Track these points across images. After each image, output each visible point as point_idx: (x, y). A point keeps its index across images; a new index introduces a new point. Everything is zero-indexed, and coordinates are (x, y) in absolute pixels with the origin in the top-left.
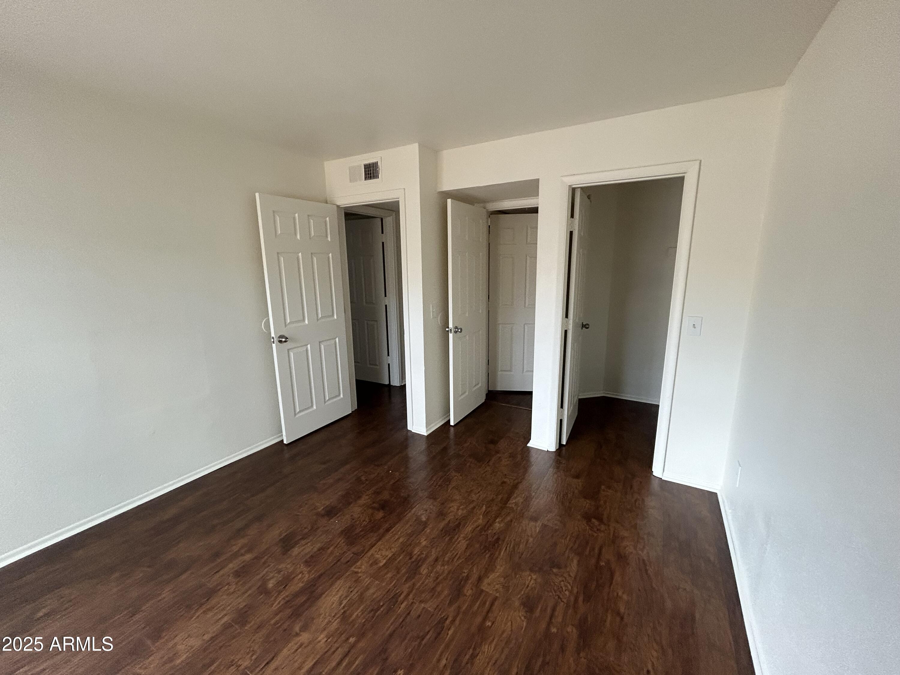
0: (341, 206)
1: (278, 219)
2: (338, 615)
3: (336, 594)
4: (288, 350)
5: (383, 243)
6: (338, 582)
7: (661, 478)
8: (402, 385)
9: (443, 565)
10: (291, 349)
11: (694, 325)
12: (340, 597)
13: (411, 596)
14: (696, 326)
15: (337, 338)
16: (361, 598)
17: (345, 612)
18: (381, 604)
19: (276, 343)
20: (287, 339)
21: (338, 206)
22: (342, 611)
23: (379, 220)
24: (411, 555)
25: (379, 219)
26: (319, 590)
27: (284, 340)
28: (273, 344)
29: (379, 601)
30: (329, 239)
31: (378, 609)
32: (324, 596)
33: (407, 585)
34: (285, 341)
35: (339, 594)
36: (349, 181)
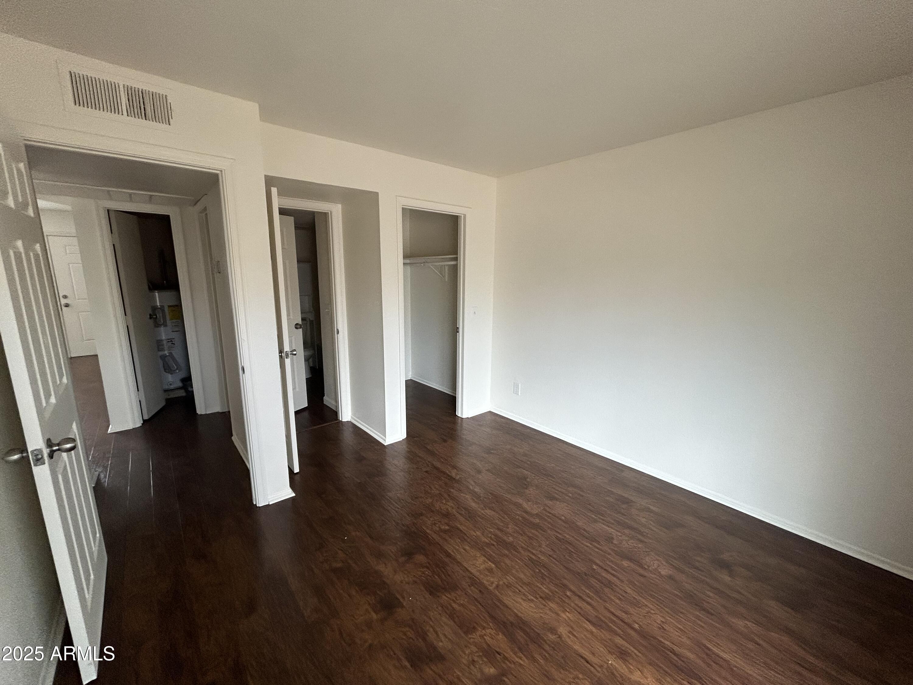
2: (544, 602)
3: (521, 604)
6: (506, 602)
9: (508, 528)
11: (475, 312)
12: (524, 600)
13: (534, 552)
16: (528, 584)
17: (541, 597)
18: (538, 571)
21: (25, 140)
22: (540, 599)
24: (488, 545)
26: (511, 619)
29: (534, 572)
30: (32, 213)
31: (542, 574)
32: (520, 614)
33: (522, 552)
35: (521, 601)
36: (73, 100)
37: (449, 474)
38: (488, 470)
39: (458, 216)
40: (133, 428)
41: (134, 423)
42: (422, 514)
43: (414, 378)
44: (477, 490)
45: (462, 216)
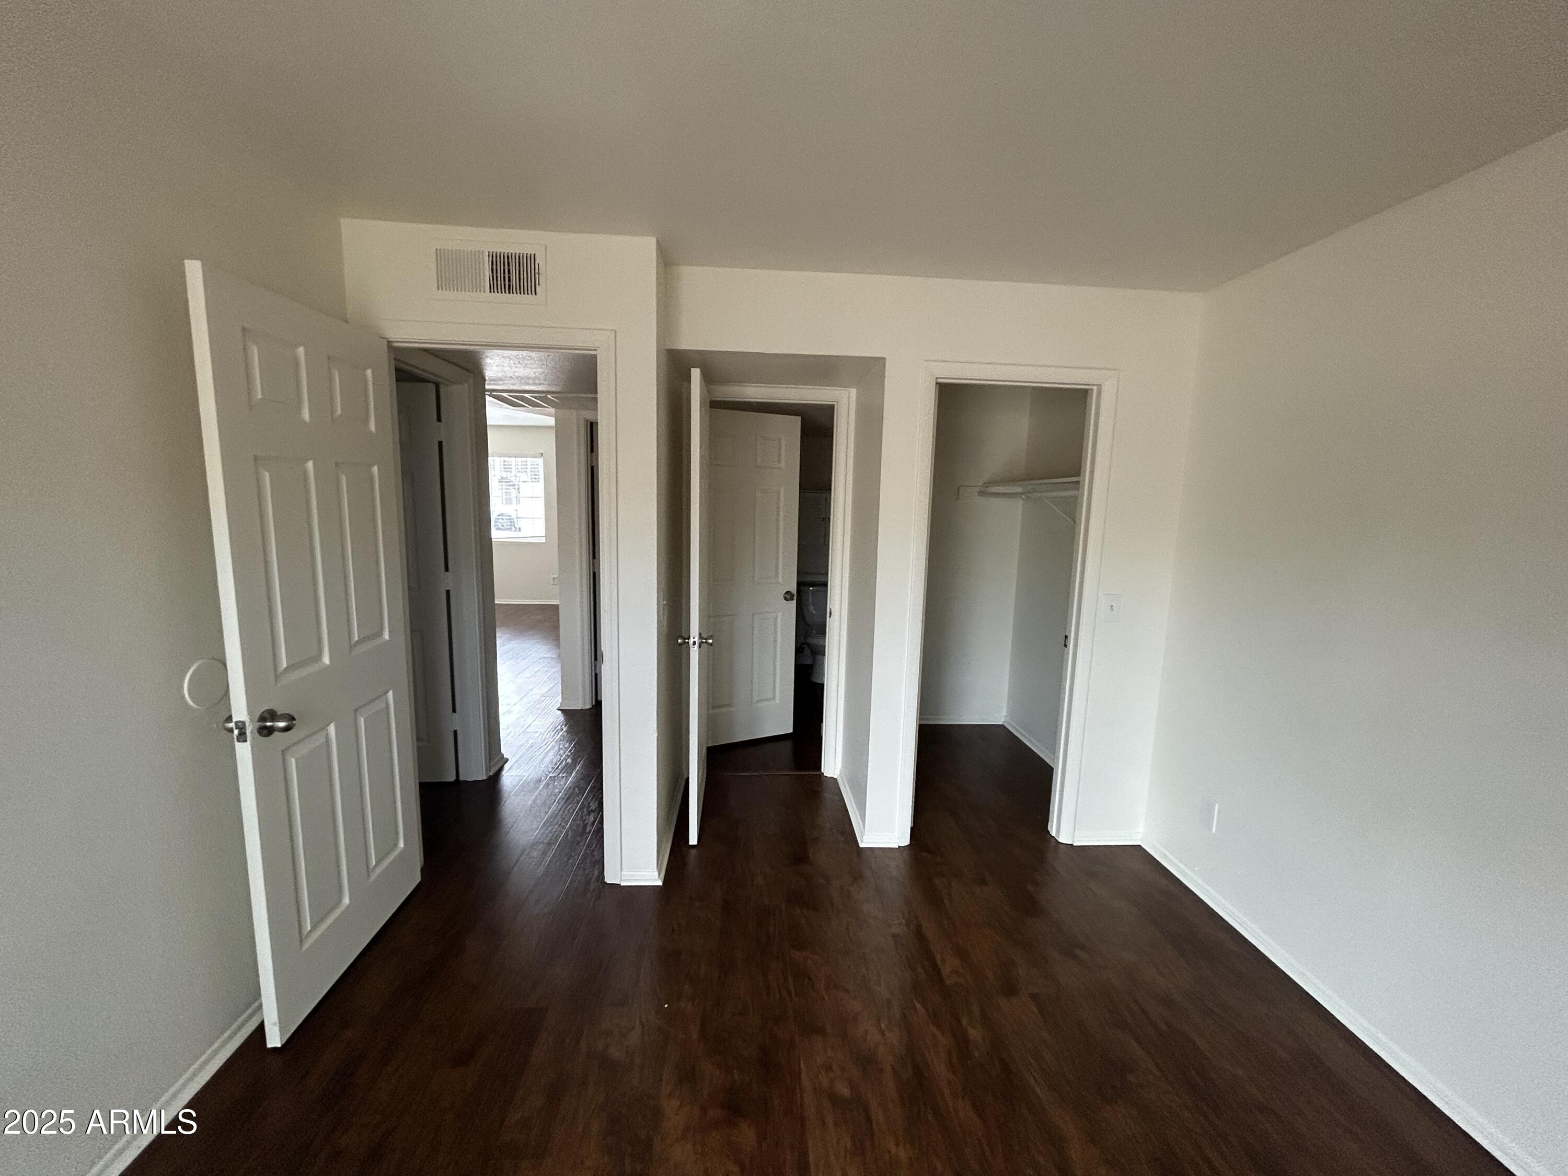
0: (396, 344)
1: (255, 351)
4: (283, 752)
5: (440, 443)
7: (1072, 845)
8: (490, 776)
10: (288, 748)
11: (1112, 606)
14: (1114, 607)
15: (391, 691)
19: (253, 739)
20: (294, 719)
21: (391, 342)
23: (432, 387)
25: (431, 384)
27: (282, 724)
28: (237, 744)
30: (372, 427)
34: (287, 729)
36: (436, 286)
37: (939, 962)
38: (1034, 997)
39: (1086, 390)
40: (582, 710)
41: (584, 702)
42: (821, 1031)
43: (1009, 724)
44: (975, 1033)
45: (1095, 388)
